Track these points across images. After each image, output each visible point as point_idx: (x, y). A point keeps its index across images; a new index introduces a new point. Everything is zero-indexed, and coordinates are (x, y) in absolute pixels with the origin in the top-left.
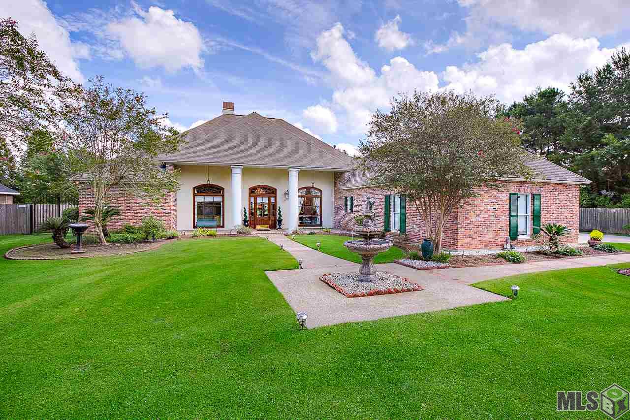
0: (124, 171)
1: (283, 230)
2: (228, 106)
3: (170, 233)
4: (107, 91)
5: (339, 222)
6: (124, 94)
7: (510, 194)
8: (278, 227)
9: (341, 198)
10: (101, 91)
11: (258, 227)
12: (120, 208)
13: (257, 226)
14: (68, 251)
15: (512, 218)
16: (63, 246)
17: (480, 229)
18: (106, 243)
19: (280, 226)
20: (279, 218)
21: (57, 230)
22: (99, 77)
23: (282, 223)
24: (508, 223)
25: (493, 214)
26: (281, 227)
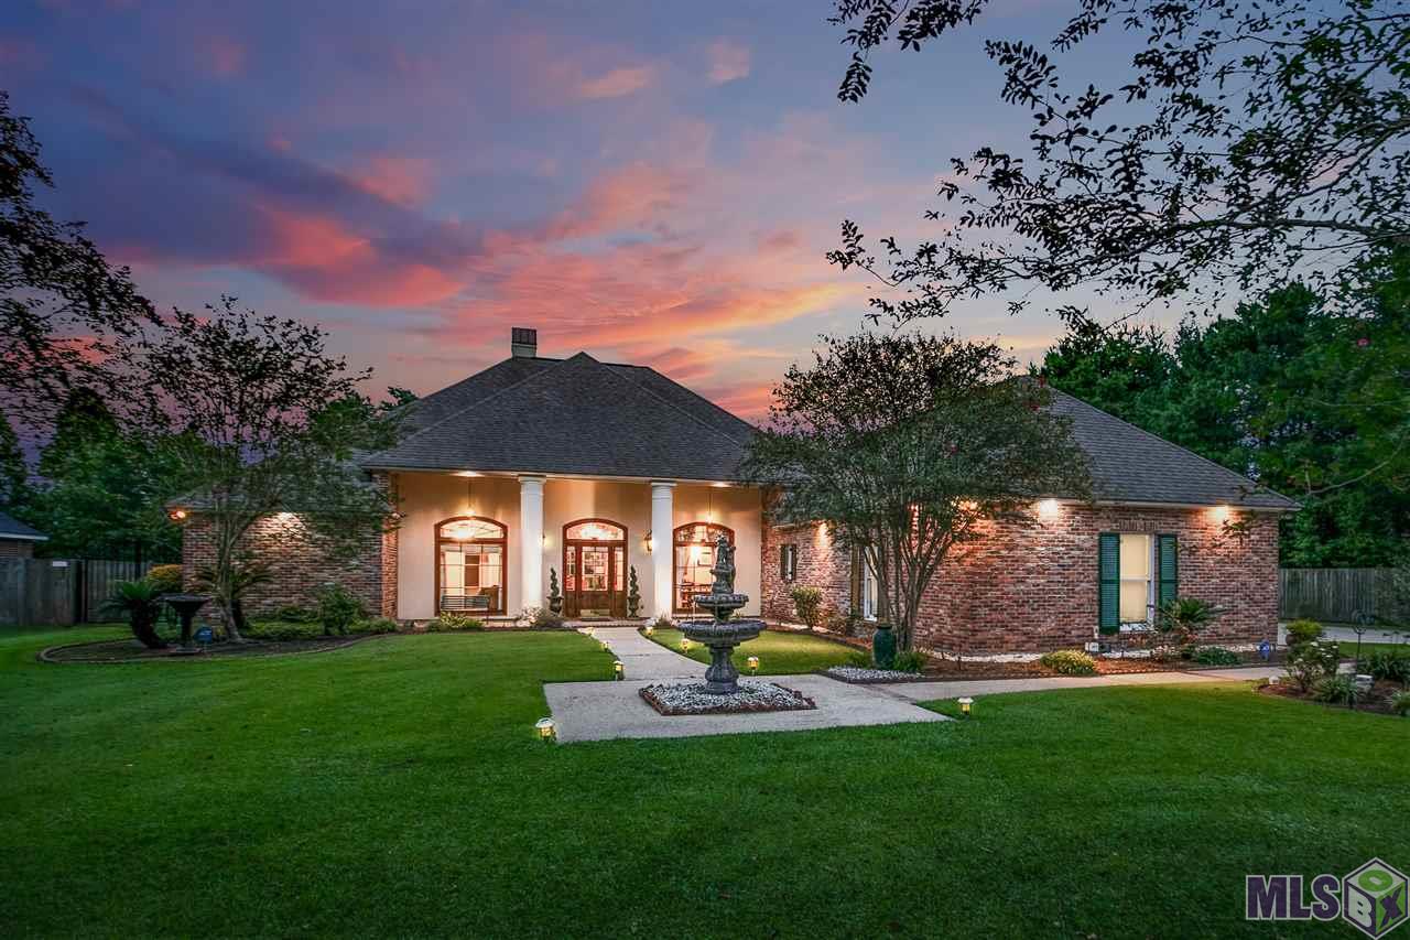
0: (278, 489)
1: (641, 619)
2: (524, 337)
3: (376, 621)
4: (243, 325)
5: (771, 602)
6: (280, 330)
7: (1101, 535)
8: (629, 613)
9: (773, 549)
10: (231, 326)
11: (585, 613)
12: (270, 568)
13: (582, 611)
14: (162, 652)
15: (1104, 586)
16: (154, 643)
17: (1027, 609)
18: (240, 639)
19: (633, 611)
20: (633, 592)
21: (139, 611)
22: (227, 299)
23: (640, 605)
24: (1096, 597)
25: (1058, 578)
26: (637, 612)
